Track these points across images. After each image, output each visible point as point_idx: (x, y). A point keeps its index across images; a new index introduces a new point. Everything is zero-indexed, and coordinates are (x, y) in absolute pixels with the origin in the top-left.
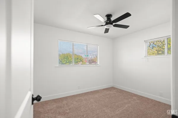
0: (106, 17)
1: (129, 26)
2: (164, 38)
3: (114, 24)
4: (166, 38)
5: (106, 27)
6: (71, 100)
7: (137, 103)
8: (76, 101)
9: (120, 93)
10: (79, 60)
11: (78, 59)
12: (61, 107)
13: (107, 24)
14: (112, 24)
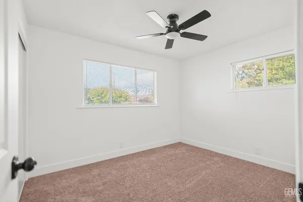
0: (168, 20)
1: (207, 36)
2: (261, 59)
3: (182, 31)
4: (264, 59)
5: (168, 36)
6: (107, 168)
7: (220, 167)
8: (116, 169)
9: (191, 151)
10: (122, 99)
11: (121, 97)
12: (88, 182)
13: (170, 31)
14: (178, 31)
